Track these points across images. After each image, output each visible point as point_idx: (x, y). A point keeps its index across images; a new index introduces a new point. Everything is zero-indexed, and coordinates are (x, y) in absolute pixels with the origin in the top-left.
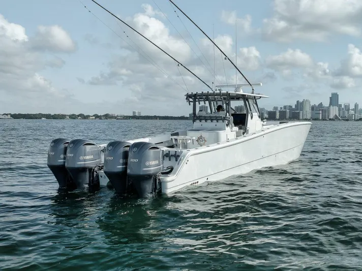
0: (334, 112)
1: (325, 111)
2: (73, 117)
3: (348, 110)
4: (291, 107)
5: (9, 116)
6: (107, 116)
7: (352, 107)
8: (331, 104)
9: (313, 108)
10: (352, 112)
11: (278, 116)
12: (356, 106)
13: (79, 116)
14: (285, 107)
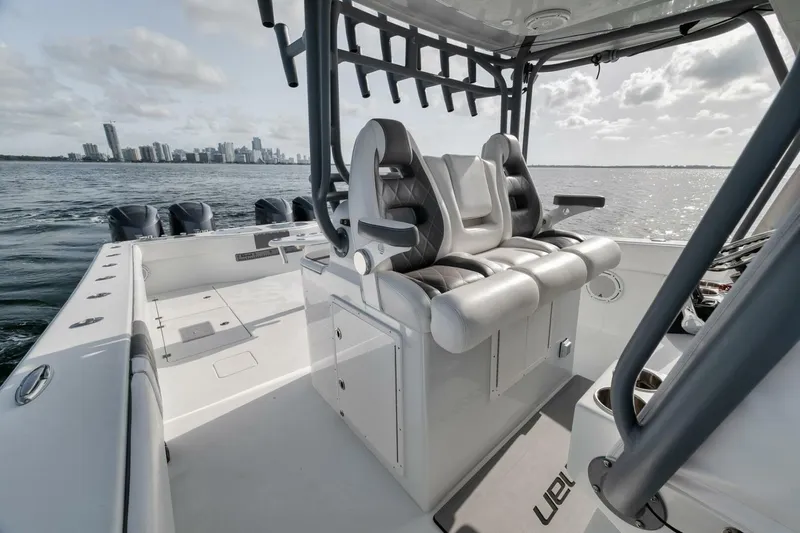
0: (257, 155)
1: (249, 155)
3: (271, 153)
4: (214, 149)
7: (274, 151)
8: (254, 148)
9: (236, 152)
10: (275, 157)
11: (198, 158)
12: (278, 151)
14: (207, 149)
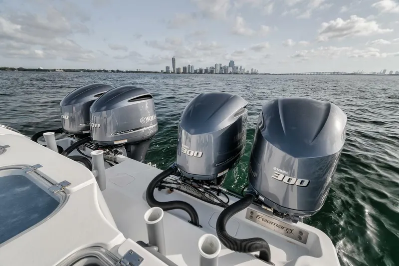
0: (230, 70)
1: (226, 69)
2: (100, 71)
3: (237, 68)
4: (211, 67)
5: (62, 71)
6: (118, 71)
7: (239, 68)
8: (229, 66)
9: (221, 68)
10: (239, 70)
11: (204, 72)
12: (241, 67)
13: (103, 70)
